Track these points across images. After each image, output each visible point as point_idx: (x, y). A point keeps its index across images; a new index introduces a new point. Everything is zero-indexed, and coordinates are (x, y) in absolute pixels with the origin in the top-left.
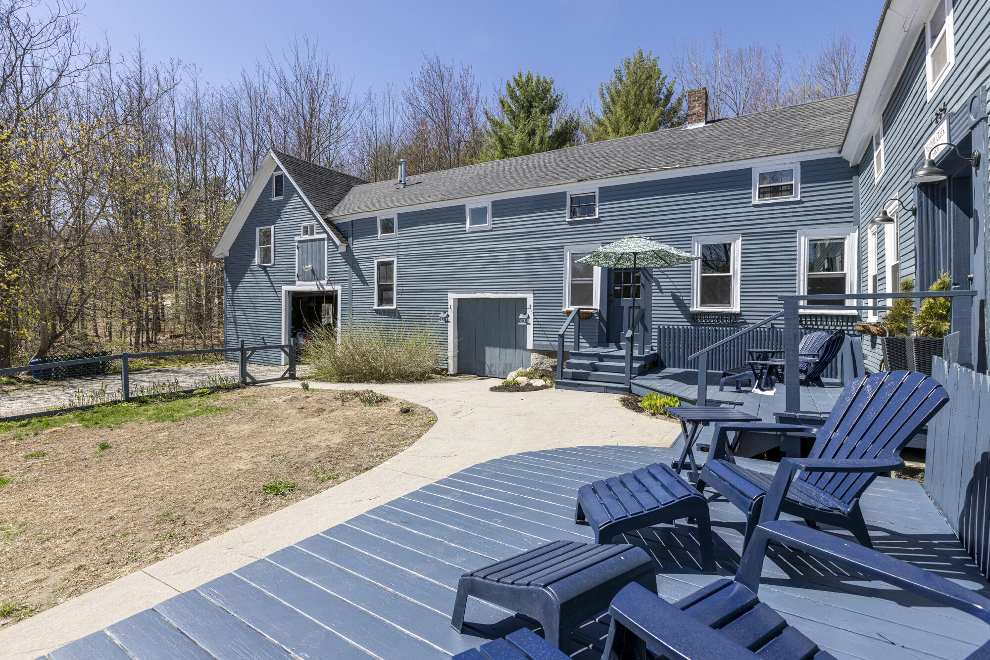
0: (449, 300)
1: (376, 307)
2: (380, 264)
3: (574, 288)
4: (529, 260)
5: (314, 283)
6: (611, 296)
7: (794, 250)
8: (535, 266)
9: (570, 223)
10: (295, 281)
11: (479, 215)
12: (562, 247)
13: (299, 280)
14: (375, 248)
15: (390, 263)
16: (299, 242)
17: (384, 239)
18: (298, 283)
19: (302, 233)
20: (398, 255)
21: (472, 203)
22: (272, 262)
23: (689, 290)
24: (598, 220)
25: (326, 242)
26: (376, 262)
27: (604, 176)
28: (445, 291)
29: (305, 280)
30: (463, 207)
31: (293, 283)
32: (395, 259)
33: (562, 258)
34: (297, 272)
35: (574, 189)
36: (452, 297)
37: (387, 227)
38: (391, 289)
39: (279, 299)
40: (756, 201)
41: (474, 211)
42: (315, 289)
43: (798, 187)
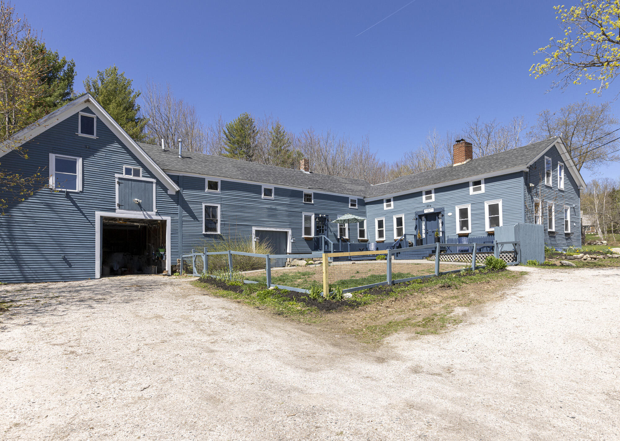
0: (253, 230)
1: (204, 232)
2: (207, 207)
3: (305, 228)
4: (289, 216)
8: (291, 219)
9: (304, 203)
10: (115, 209)
11: (268, 192)
12: (301, 212)
13: (119, 209)
14: (204, 197)
15: (215, 208)
16: (120, 179)
17: (209, 193)
18: (117, 211)
19: (124, 172)
20: (221, 204)
21: (265, 186)
22: (79, 188)
24: (313, 204)
25: (154, 185)
26: (204, 205)
27: (315, 189)
28: (251, 226)
30: (260, 186)
31: (113, 210)
32: (219, 206)
33: (301, 217)
34: (117, 201)
35: (306, 191)
37: (213, 186)
38: (216, 223)
39: (92, 223)
40: (350, 207)
41: (266, 190)
42: (141, 217)
43: (357, 205)
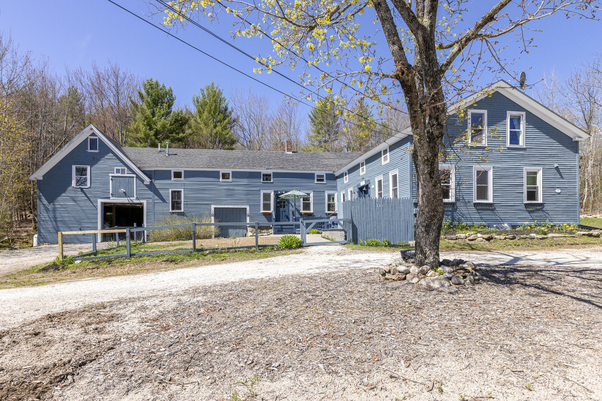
1: (171, 211)
2: (173, 192)
3: (264, 204)
4: (247, 195)
5: (126, 198)
6: (277, 208)
7: (324, 196)
8: (249, 196)
9: (262, 182)
11: (226, 176)
12: (260, 191)
13: (112, 197)
14: (171, 184)
15: (179, 192)
16: (112, 177)
17: (175, 181)
18: (111, 198)
19: (115, 172)
20: (184, 189)
21: (223, 171)
22: (89, 185)
23: (300, 206)
24: (272, 183)
25: (135, 179)
26: (170, 191)
27: (274, 169)
28: (210, 204)
29: (118, 197)
30: (219, 172)
31: (109, 198)
32: (182, 190)
33: (260, 194)
34: (111, 192)
35: (264, 171)
36: (213, 207)
37: (178, 175)
38: (180, 203)
39: (96, 207)
40: (316, 182)
41: (224, 174)
42: (127, 202)
43: (325, 180)
